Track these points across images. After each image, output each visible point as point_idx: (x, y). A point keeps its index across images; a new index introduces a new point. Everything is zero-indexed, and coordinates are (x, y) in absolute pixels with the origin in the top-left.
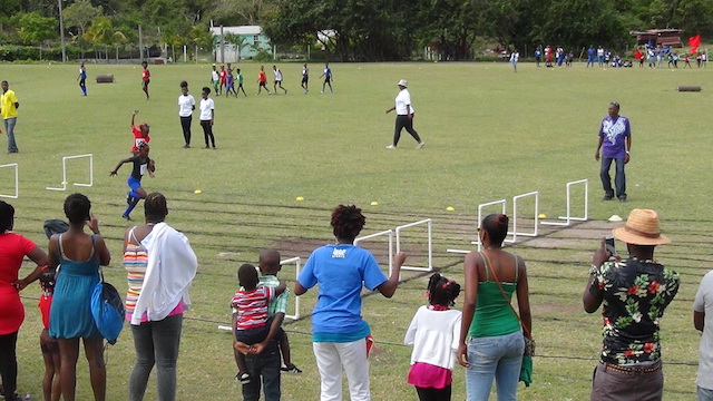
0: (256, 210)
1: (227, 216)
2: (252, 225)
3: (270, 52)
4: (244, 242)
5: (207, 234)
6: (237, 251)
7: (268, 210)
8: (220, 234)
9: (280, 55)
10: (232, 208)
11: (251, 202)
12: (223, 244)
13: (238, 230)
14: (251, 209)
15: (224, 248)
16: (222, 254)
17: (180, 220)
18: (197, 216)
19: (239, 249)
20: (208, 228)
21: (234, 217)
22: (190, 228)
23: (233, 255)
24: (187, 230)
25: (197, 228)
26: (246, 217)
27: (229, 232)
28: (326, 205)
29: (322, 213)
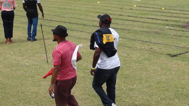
0: (180, 12)
1: (170, 14)
2: (179, 17)
4: (175, 23)
5: (162, 20)
6: (172, 26)
7: (184, 12)
8: (167, 20)
10: (172, 11)
11: (179, 9)
12: (168, 23)
13: (173, 19)
14: (178, 12)
15: (168, 25)
16: (167, 27)
17: (153, 15)
18: (159, 14)
19: (173, 26)
20: (162, 18)
21: (172, 14)
22: (157, 18)
23: (171, 28)
24: (156, 18)
25: (159, 18)
26: (176, 15)
27: (170, 19)
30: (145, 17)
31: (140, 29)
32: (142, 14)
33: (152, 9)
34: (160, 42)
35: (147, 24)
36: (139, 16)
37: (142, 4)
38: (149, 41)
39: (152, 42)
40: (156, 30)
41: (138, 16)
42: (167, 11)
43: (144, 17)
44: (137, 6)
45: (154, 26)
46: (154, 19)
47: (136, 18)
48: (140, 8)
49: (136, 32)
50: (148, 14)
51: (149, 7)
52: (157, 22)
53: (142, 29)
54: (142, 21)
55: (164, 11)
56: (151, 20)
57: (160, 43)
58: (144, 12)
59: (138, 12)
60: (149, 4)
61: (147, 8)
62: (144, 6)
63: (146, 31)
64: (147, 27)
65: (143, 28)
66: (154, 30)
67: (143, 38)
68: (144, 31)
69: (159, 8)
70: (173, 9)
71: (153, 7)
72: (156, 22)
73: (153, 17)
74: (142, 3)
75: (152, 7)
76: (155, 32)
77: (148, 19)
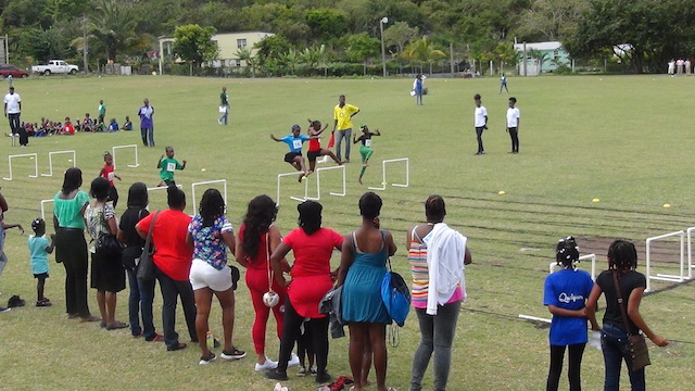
0: (555, 210)
1: (528, 216)
2: (552, 223)
3: (569, 66)
4: (543, 239)
5: (510, 231)
6: (537, 247)
7: (566, 210)
8: (522, 232)
9: (578, 68)
10: (532, 208)
11: (551, 203)
12: (524, 240)
13: (538, 228)
14: (549, 209)
15: (525, 244)
16: (523, 249)
17: (485, 218)
18: (501, 215)
19: (539, 245)
20: (510, 225)
21: (534, 216)
22: (494, 226)
23: (533, 251)
25: (501, 225)
26: (546, 216)
27: (530, 229)
28: (620, 207)
29: (616, 214)
33: (483, 204)
40: (495, 259)
45: (488, 246)
50: (472, 216)
51: (473, 197)
52: (497, 237)
56: (481, 231)
60: (473, 190)
66: (490, 259)
70: (535, 202)
71: (483, 197)
72: (494, 238)
73: (486, 223)
75: (480, 198)
76: (491, 262)
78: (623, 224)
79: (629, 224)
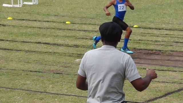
1: (82, 33)
5: (68, 46)
8: (77, 46)
10: (85, 27)
12: (79, 53)
17: (49, 36)
18: (61, 33)
20: (68, 41)
21: (87, 34)
22: (56, 42)
24: (53, 42)
25: (60, 41)
27: (84, 44)
28: (152, 25)
29: (150, 31)
30: (32, 41)
31: (22, 67)
32: (26, 34)
33: (46, 25)
34: (65, 91)
35: (36, 55)
36: (20, 39)
37: (24, 13)
38: (42, 90)
39: (48, 91)
41: (17, 39)
42: (76, 26)
43: (30, 41)
44: (14, 19)
45: (51, 58)
46: (51, 44)
47: (12, 44)
48: (21, 22)
49: (15, 73)
50: (38, 35)
51: (39, 19)
52: (58, 51)
53: (27, 67)
54: (27, 49)
55: (70, 28)
56: (45, 46)
57: (65, 93)
58: (29, 30)
59: (16, 30)
60: (38, 14)
61: (35, 22)
62: (28, 17)
63: (34, 70)
64: (37, 62)
65: (30, 65)
66: (52, 68)
67: (29, 84)
68: (32, 69)
69: (59, 20)
70: (88, 22)
71: (47, 20)
72: (55, 51)
73: (49, 40)
74: (25, 11)
75: (45, 20)
76: (53, 71)
77: (38, 45)
78: (154, 39)
79: (159, 39)
